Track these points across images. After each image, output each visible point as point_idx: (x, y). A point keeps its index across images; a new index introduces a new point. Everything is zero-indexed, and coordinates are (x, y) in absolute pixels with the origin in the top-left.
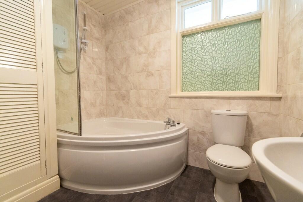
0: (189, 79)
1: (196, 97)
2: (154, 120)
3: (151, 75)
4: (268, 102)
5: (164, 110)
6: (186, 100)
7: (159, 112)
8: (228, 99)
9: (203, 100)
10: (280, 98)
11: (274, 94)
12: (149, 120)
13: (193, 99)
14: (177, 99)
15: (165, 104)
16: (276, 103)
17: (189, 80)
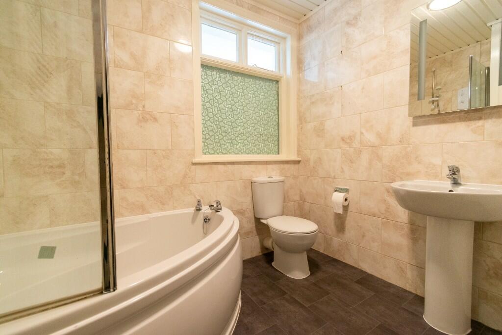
0: (209, 135)
1: (233, 163)
2: (162, 210)
3: (151, 119)
4: (291, 165)
5: (183, 188)
6: (220, 167)
7: (172, 194)
8: (265, 164)
9: (241, 166)
10: (299, 162)
11: (294, 157)
12: (149, 213)
13: (230, 166)
14: (206, 166)
15: (185, 176)
16: (297, 166)
17: (211, 136)
